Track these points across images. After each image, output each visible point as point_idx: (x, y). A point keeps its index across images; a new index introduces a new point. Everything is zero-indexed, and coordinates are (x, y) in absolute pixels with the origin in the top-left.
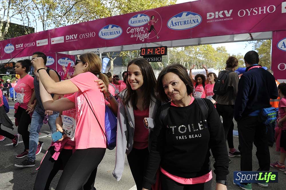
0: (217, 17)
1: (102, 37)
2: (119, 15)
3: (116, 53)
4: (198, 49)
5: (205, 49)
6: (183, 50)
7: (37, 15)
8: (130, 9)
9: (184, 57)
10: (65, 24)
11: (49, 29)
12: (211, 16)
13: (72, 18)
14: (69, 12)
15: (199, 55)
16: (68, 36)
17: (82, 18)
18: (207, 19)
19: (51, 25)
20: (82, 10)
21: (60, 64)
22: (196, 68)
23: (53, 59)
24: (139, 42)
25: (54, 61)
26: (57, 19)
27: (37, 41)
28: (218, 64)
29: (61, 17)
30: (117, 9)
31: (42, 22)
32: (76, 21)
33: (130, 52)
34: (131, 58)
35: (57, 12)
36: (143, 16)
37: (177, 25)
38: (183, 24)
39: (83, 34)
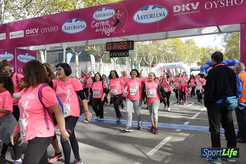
0: (183, 10)
1: (65, 31)
2: (83, 8)
3: (81, 47)
4: (166, 42)
5: (174, 42)
6: (151, 43)
8: (95, 1)
9: (152, 50)
10: (25, 16)
11: (7, 22)
12: (177, 9)
13: (32, 10)
15: (167, 48)
16: (29, 31)
17: (44, 10)
18: (174, 12)
19: (10, 18)
20: (44, 2)
21: (20, 60)
22: (165, 62)
23: (11, 54)
24: (104, 36)
25: (13, 58)
26: (16, 11)
29: (20, 8)
30: (81, 1)
32: (37, 14)
33: (96, 46)
34: (97, 53)
35: (16, 4)
36: (108, 10)
37: (144, 18)
38: (150, 17)
39: (45, 28)
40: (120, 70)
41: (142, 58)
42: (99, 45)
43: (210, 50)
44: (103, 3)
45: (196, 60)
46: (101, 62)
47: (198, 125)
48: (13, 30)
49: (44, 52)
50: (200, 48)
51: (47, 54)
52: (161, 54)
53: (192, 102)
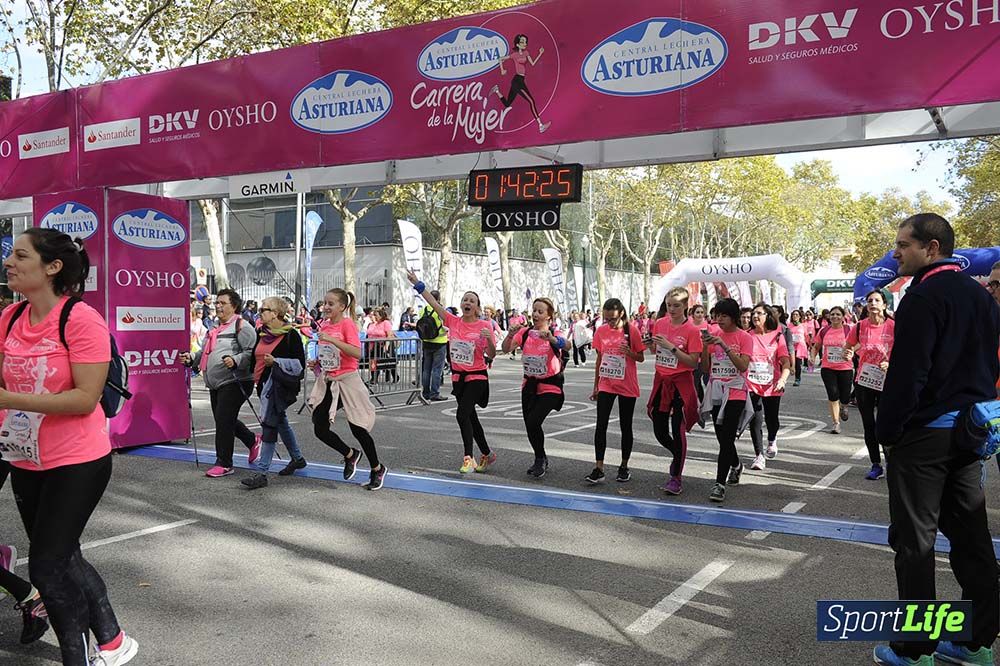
0: (790, 39)
1: (306, 123)
2: (379, 29)
3: (365, 189)
4: (714, 171)
5: (747, 173)
6: (653, 176)
7: (21, 23)
9: (655, 205)
11: (76, 85)
12: (764, 35)
13: (176, 36)
14: (163, 11)
15: (718, 196)
16: (160, 119)
17: (222, 38)
18: (750, 49)
19: (86, 67)
20: (223, 4)
21: (123, 237)
22: (707, 252)
23: (90, 213)
24: (463, 145)
25: (95, 225)
26: (112, 40)
27: (20, 137)
28: (801, 237)
29: (129, 29)
31: (43, 55)
32: (195, 52)
33: (426, 186)
34: (431, 212)
35: (112, 10)
36: (479, 38)
37: (624, 73)
38: (650, 70)
39: (225, 111)
40: (524, 285)
41: (612, 235)
42: (439, 181)
43: (896, 206)
44: (458, 10)
45: (837, 246)
46: (446, 250)
47: (840, 517)
48: (98, 114)
49: (221, 207)
50: (855, 197)
51: (232, 216)
52: (691, 220)
53: (817, 419)
